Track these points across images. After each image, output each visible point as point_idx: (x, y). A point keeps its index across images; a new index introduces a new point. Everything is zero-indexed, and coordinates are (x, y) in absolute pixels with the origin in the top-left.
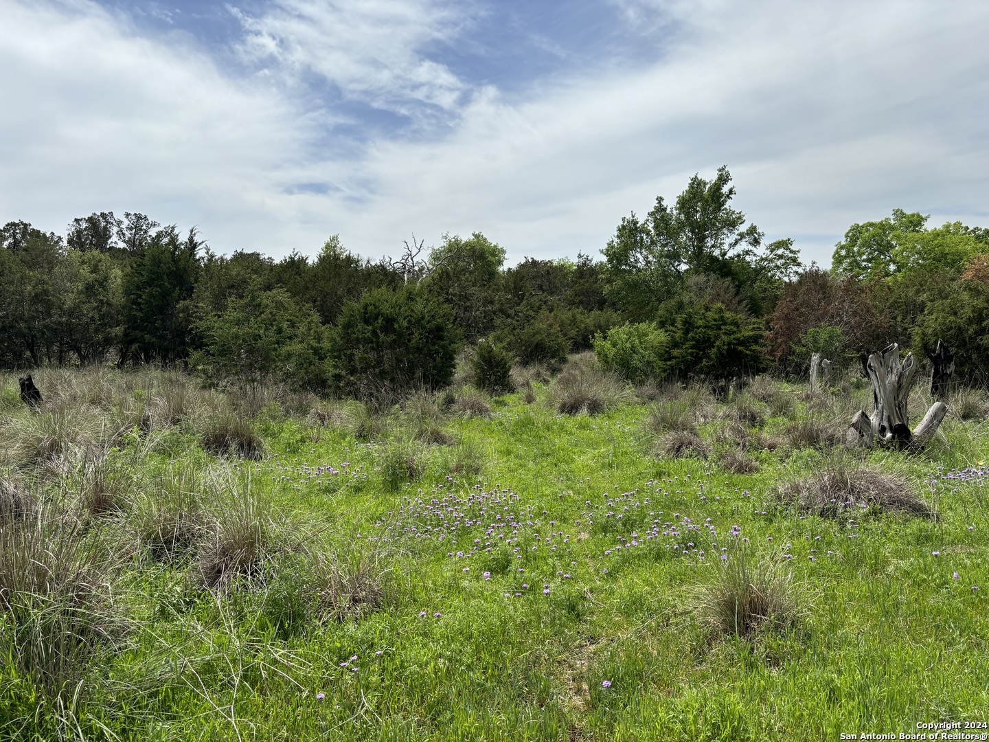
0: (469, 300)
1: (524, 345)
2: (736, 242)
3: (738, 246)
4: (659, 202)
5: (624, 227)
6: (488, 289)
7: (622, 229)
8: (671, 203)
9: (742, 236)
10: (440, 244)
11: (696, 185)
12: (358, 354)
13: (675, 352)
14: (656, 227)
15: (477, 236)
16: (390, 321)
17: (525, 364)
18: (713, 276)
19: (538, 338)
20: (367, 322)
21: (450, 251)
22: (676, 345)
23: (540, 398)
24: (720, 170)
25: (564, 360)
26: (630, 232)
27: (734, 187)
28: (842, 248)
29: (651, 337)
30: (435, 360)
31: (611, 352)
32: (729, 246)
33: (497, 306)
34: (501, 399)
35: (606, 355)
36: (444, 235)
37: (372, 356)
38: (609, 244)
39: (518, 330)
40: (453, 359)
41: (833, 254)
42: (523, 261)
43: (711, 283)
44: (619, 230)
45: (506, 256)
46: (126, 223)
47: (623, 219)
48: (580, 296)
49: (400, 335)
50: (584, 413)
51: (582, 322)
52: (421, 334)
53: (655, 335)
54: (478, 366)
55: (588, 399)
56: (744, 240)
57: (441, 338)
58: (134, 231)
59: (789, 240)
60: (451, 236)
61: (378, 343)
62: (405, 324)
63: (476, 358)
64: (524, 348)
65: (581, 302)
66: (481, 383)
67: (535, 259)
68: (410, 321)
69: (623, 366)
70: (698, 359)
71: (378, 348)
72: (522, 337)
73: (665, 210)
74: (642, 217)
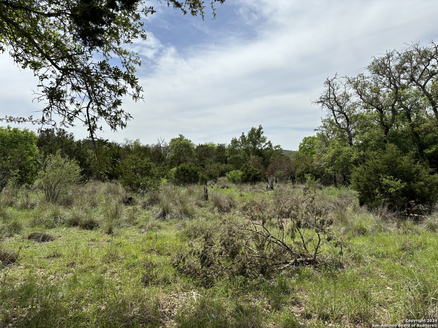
3: (265, 147)
4: (243, 134)
5: (233, 141)
7: (232, 141)
8: (246, 135)
9: (266, 144)
11: (253, 130)
13: (244, 177)
14: (242, 141)
18: (257, 156)
22: (244, 175)
24: (259, 126)
25: (217, 179)
26: (234, 142)
27: (263, 131)
28: (302, 144)
29: (239, 174)
31: (230, 177)
32: (263, 146)
41: (299, 146)
42: (198, 145)
43: (257, 158)
45: (192, 143)
47: (233, 138)
48: (218, 158)
50: (225, 189)
51: (220, 168)
53: (240, 173)
55: (226, 186)
65: (219, 160)
69: (233, 180)
70: (248, 178)
73: (245, 136)
74: (238, 138)
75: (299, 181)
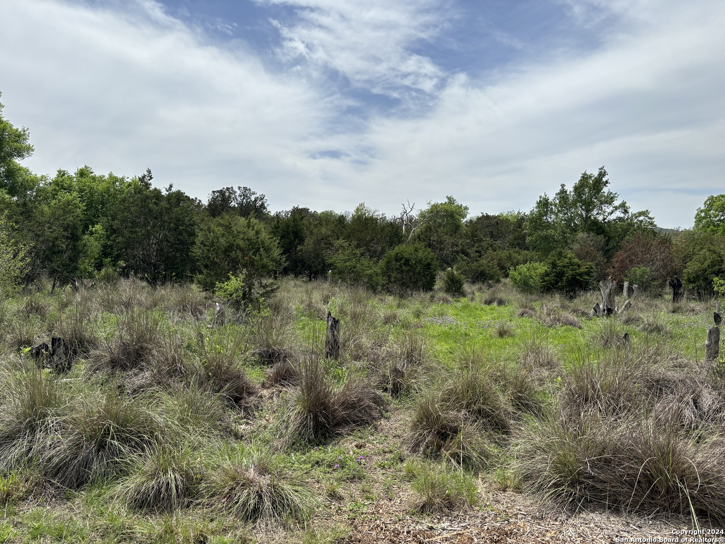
0: (442, 244)
1: (473, 272)
2: (612, 212)
3: (612, 215)
4: (563, 187)
5: (540, 201)
6: (455, 237)
8: (570, 188)
9: (616, 208)
10: (425, 207)
11: (585, 178)
12: (394, 275)
13: (547, 278)
14: (560, 202)
15: (449, 198)
16: (407, 261)
17: (473, 282)
18: (592, 234)
19: (482, 268)
20: (397, 261)
21: (432, 212)
22: (548, 275)
23: (478, 299)
24: (600, 169)
25: (498, 281)
26: (544, 204)
27: (608, 180)
28: (702, 211)
29: (539, 270)
30: (426, 279)
31: (518, 277)
32: (608, 214)
33: (460, 247)
34: (458, 299)
35: (516, 279)
36: (428, 202)
37: (399, 276)
38: (531, 212)
39: (470, 264)
40: (435, 278)
41: (695, 216)
42: (481, 215)
43: (590, 238)
44: (538, 203)
45: (469, 211)
46: (238, 192)
47: (540, 197)
48: (518, 240)
49: (412, 267)
50: (495, 304)
51: (515, 258)
52: (421, 267)
54: (446, 282)
55: (498, 298)
56: (618, 210)
57: (430, 269)
58: (242, 197)
59: (647, 211)
60: (433, 203)
61: (402, 270)
62: (414, 262)
63: (446, 278)
64: (473, 274)
66: (448, 290)
67: (488, 214)
68: (416, 261)
69: (523, 284)
71: (402, 272)
72: (473, 268)
73: (566, 192)
74: (552, 196)
75: (691, 292)
